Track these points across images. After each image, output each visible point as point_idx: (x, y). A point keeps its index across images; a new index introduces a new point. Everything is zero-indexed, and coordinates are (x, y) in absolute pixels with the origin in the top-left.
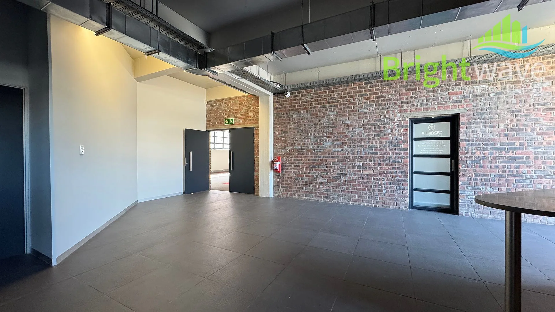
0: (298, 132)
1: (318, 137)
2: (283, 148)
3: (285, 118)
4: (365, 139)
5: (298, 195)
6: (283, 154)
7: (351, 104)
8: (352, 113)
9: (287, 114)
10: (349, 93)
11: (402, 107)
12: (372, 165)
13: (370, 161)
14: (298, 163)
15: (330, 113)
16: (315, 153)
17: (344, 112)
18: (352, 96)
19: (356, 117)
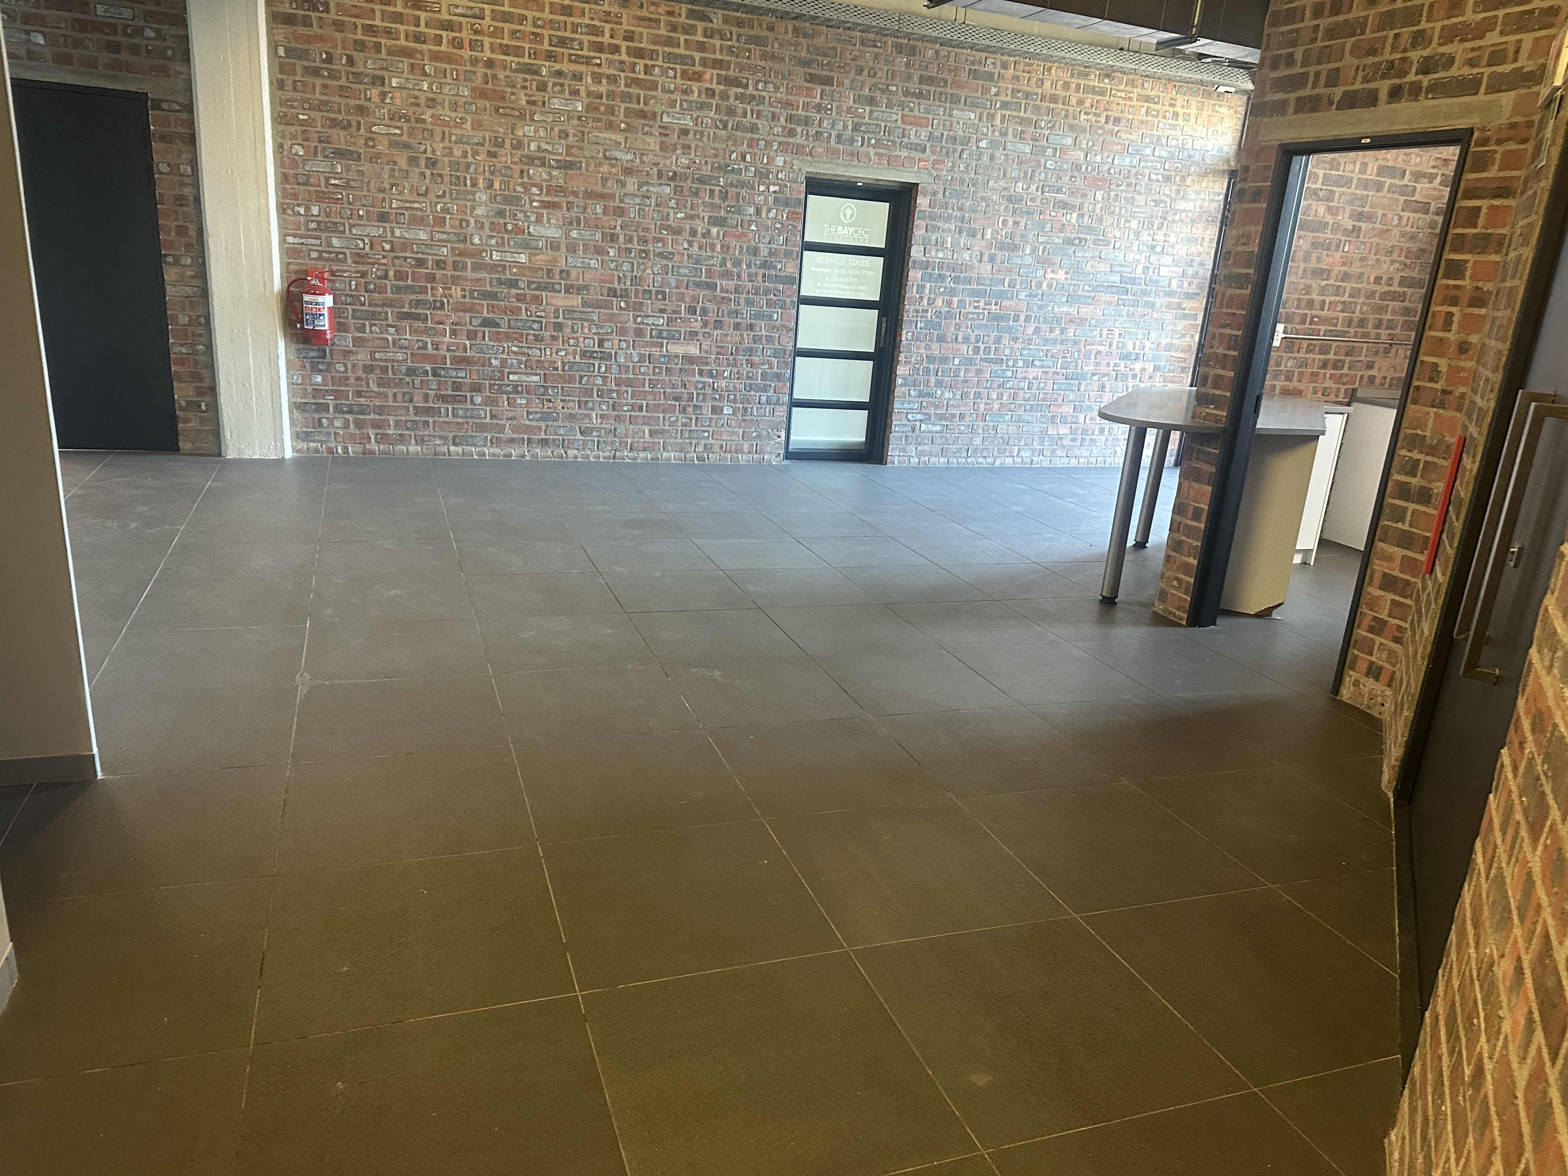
0: (413, 161)
1: (507, 200)
2: (335, 229)
3: (343, 82)
4: (678, 232)
5: (421, 441)
6: (338, 257)
7: (637, 82)
8: (638, 122)
9: (351, 61)
10: (629, 37)
11: (791, 133)
12: (697, 325)
13: (692, 311)
14: (418, 303)
15: (556, 104)
16: (493, 267)
17: (611, 110)
18: (640, 53)
19: (653, 143)
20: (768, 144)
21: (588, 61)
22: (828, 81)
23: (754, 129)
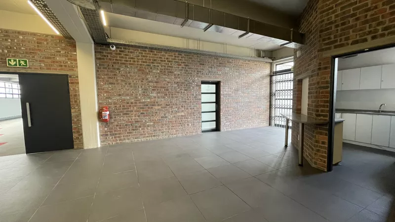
0: (126, 84)
1: (145, 90)
2: (109, 98)
3: (111, 70)
4: (179, 93)
6: (110, 104)
10: (167, 59)
11: (198, 74)
12: (183, 109)
14: (127, 111)
15: (154, 71)
16: (143, 103)
17: (165, 72)
20: (194, 76)
21: (160, 63)
22: (204, 64)
23: (191, 73)
